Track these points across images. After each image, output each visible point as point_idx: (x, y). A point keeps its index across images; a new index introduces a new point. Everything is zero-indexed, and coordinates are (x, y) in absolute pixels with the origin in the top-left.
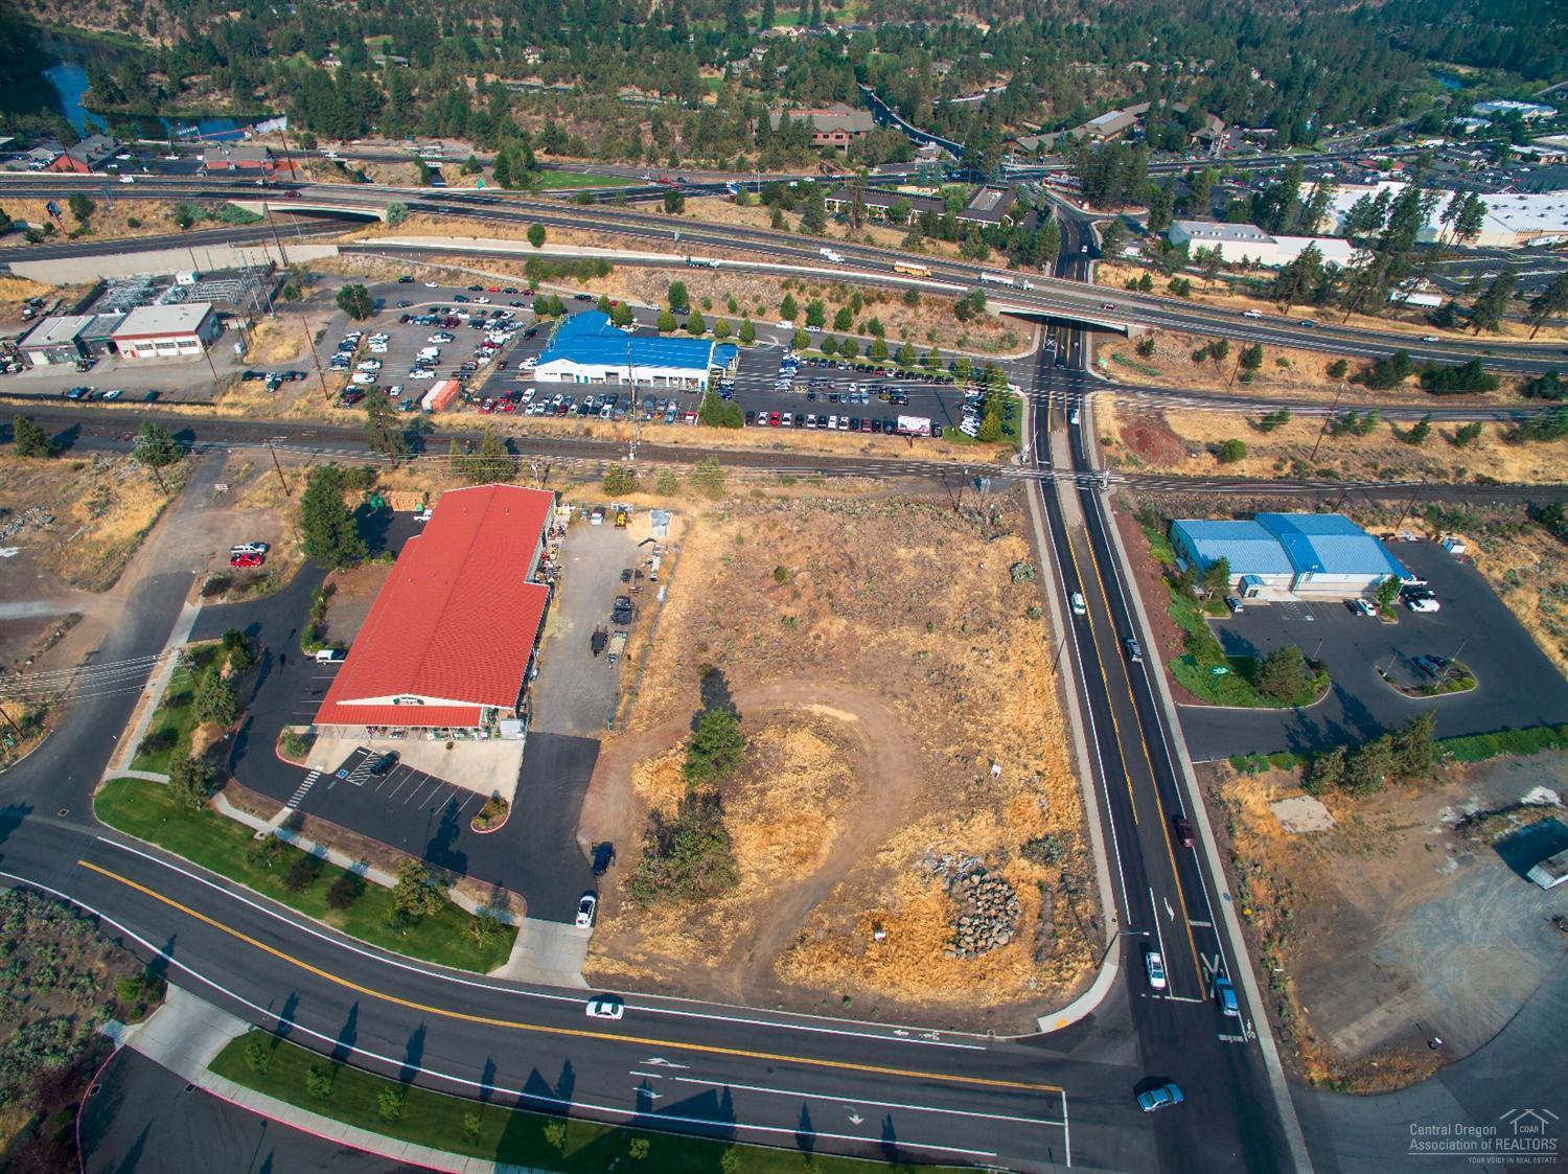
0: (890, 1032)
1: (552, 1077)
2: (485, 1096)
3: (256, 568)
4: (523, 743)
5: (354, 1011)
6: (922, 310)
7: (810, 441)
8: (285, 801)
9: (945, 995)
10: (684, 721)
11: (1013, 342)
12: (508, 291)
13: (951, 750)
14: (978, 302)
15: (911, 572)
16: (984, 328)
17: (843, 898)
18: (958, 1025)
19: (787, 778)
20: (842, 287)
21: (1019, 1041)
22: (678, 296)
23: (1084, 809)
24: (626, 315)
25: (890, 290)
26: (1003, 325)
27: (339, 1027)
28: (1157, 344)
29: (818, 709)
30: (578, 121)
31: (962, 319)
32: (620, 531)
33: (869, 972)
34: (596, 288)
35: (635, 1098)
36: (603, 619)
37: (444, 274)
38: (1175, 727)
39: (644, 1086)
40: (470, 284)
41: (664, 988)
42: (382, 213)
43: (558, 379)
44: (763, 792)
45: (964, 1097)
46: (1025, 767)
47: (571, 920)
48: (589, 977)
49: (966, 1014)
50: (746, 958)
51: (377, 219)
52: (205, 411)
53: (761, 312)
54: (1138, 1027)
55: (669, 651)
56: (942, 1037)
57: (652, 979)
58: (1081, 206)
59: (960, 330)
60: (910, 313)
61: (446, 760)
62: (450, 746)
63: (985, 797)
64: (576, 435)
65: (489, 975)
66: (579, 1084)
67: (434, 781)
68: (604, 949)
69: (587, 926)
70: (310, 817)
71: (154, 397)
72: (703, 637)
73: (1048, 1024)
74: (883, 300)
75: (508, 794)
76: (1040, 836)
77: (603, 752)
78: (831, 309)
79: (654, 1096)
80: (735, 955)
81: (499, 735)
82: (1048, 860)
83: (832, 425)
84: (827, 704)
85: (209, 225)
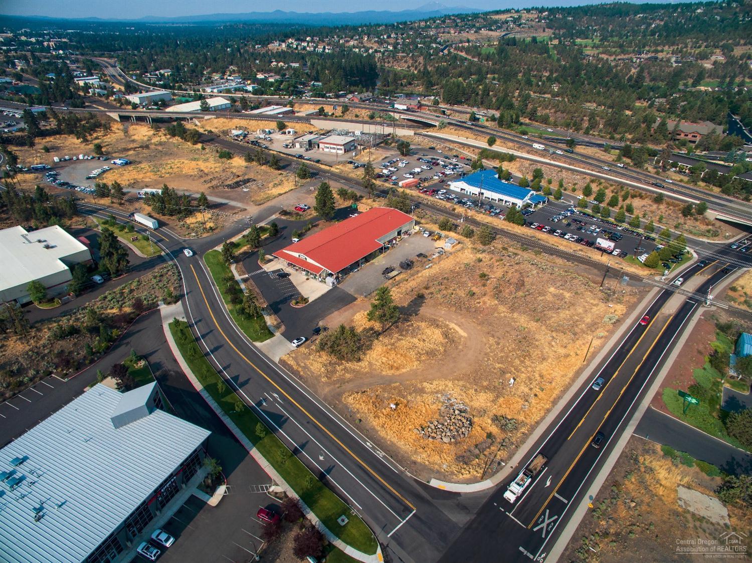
0: (365, 441)
1: (241, 380)
2: (219, 371)
3: (301, 213)
4: (331, 288)
5: (211, 331)
6: (662, 207)
7: (551, 239)
8: (248, 273)
9: (401, 444)
11: (715, 234)
12: (468, 160)
13: (498, 366)
14: (701, 210)
15: (549, 298)
16: (698, 223)
17: (395, 388)
18: (395, 458)
19: (415, 340)
20: (622, 187)
21: (416, 481)
22: (538, 174)
23: (543, 418)
24: (508, 176)
25: (648, 194)
26: (713, 225)
27: (204, 333)
29: (452, 325)
30: (556, 112)
31: (685, 215)
32: (433, 242)
33: (376, 416)
34: (506, 166)
35: (258, 400)
36: (396, 265)
37: (447, 149)
39: (264, 400)
40: (455, 154)
41: (301, 378)
42: (437, 124)
43: (459, 190)
44: (399, 340)
45: (370, 481)
46: (531, 389)
47: (291, 341)
48: (281, 361)
49: (403, 457)
50: (337, 386)
52: (327, 168)
53: (574, 190)
54: (479, 514)
55: (412, 284)
56: (385, 457)
57: (299, 372)
59: (681, 221)
60: (655, 206)
61: (303, 282)
62: (308, 279)
63: (498, 391)
64: (449, 208)
65: (254, 343)
66: (247, 386)
67: (294, 286)
68: (294, 355)
69: (294, 345)
70: (251, 280)
71: (318, 161)
72: (431, 284)
73: (435, 483)
74: (641, 197)
75: (310, 300)
76: (509, 417)
77: (355, 303)
78: (610, 196)
79: (264, 404)
80: (334, 383)
81: (325, 282)
82: (503, 428)
83: (567, 237)
84: (459, 326)
85: (379, 119)
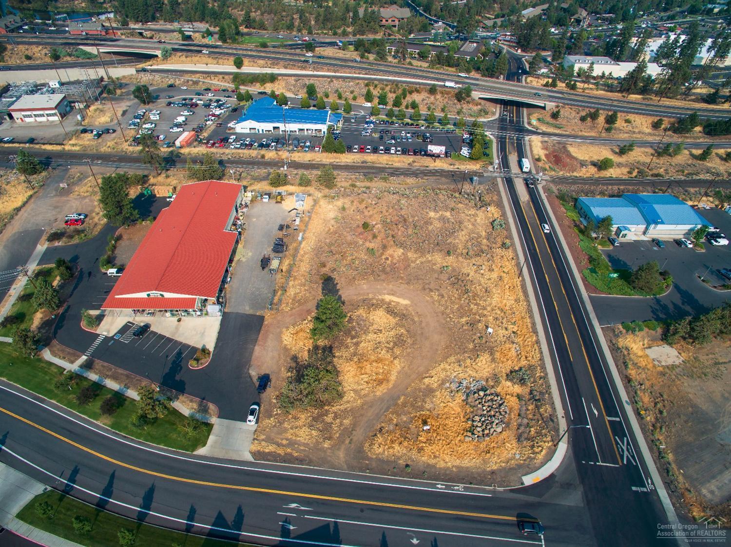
0: (434, 486)
1: (230, 517)
2: (189, 528)
3: (79, 227)
4: (221, 318)
5: (113, 476)
6: (439, 96)
7: (381, 159)
8: (83, 353)
9: (466, 463)
10: (312, 305)
11: (486, 113)
12: (224, 91)
13: (464, 320)
14: (468, 92)
15: (438, 225)
16: (471, 106)
17: (404, 405)
18: (475, 482)
19: (371, 336)
20: (397, 85)
21: (512, 491)
22: (311, 91)
23: (541, 353)
24: (283, 101)
25: (422, 87)
26: (480, 104)
27: (102, 487)
28: (562, 113)
29: (388, 298)
30: (262, 14)
31: (459, 101)
32: (279, 205)
33: (420, 450)
34: (268, 88)
35: (280, 529)
36: (268, 251)
37: (191, 83)
38: (589, 307)
39: (286, 521)
40: (204, 87)
41: (301, 461)
42: (158, 53)
43: (248, 131)
44: (357, 344)
45: (479, 526)
46: (506, 329)
47: (244, 419)
48: (254, 454)
49: (479, 474)
50: (347, 442)
51: (157, 56)
52: (59, 148)
53: (355, 99)
54: (582, 481)
55: (304, 267)
56: (466, 489)
57: (291, 454)
58: (517, 51)
59: (459, 106)
60: (432, 98)
61: (177, 328)
62: (179, 320)
63: (485, 346)
64: (257, 157)
65: (195, 453)
66: (246, 520)
67: (169, 340)
68: (263, 437)
69: (253, 423)
70: (97, 361)
71: (32, 141)
72: (323, 259)
73: (529, 480)
74: (418, 91)
75: (211, 347)
76: (517, 368)
77: (266, 323)
78: (391, 97)
79: (292, 528)
80: (341, 441)
81: (207, 314)
82: (522, 382)
83: (392, 152)
84: (393, 294)
85: (69, 59)
